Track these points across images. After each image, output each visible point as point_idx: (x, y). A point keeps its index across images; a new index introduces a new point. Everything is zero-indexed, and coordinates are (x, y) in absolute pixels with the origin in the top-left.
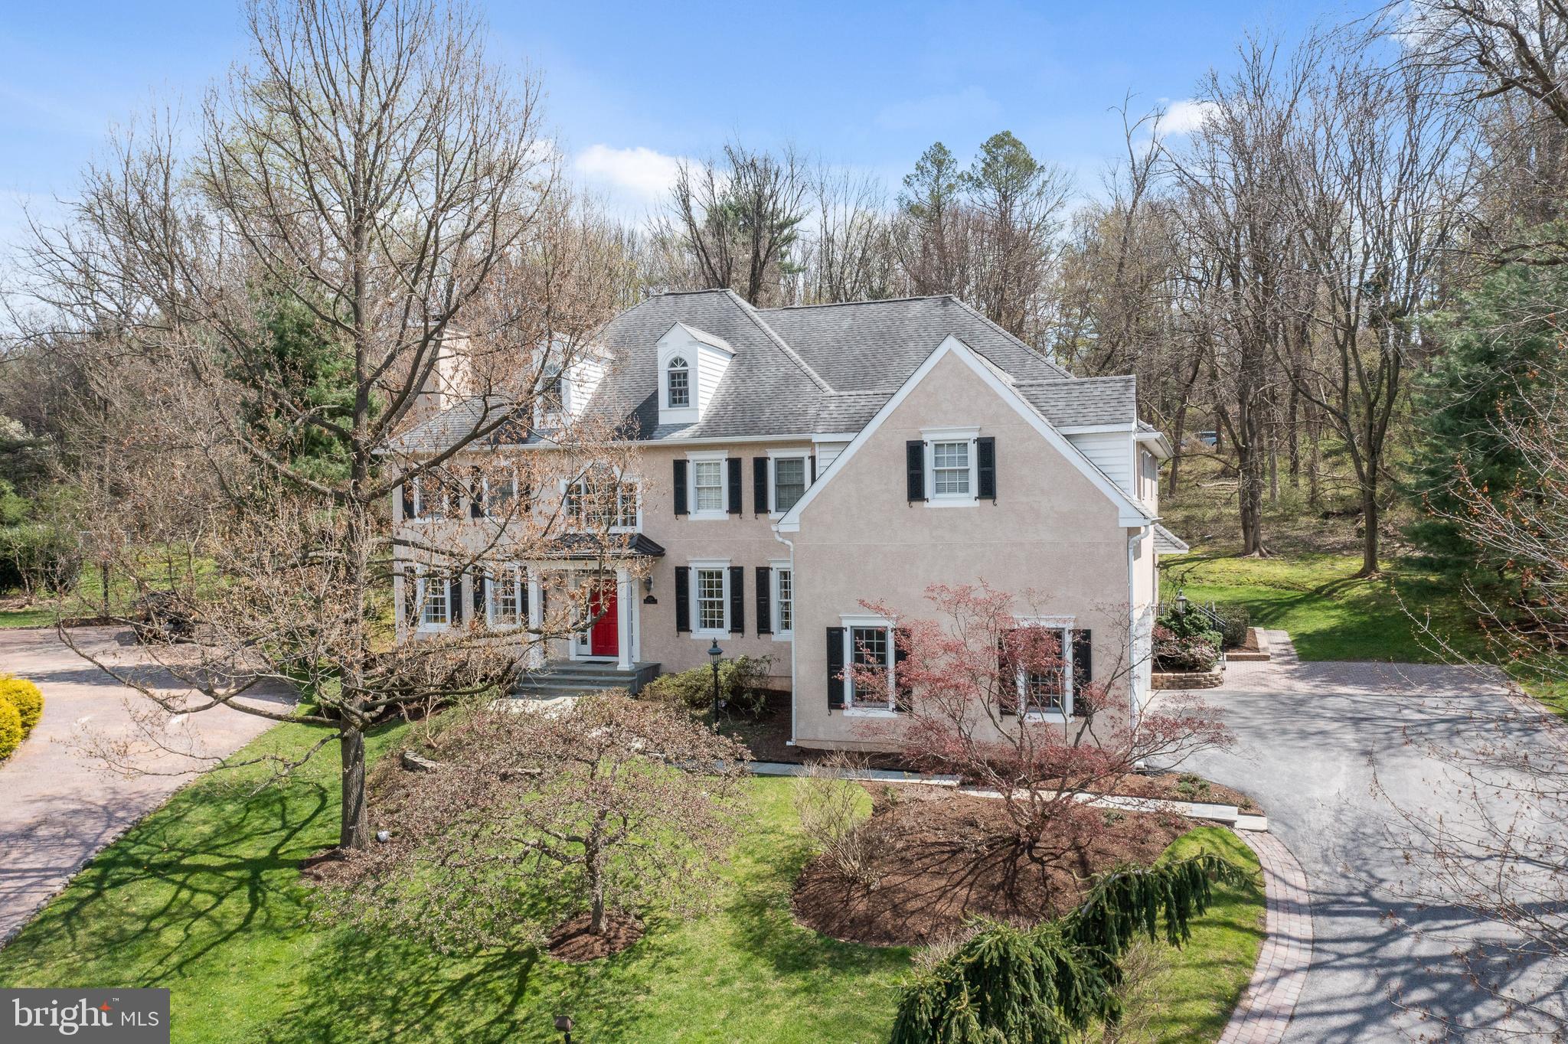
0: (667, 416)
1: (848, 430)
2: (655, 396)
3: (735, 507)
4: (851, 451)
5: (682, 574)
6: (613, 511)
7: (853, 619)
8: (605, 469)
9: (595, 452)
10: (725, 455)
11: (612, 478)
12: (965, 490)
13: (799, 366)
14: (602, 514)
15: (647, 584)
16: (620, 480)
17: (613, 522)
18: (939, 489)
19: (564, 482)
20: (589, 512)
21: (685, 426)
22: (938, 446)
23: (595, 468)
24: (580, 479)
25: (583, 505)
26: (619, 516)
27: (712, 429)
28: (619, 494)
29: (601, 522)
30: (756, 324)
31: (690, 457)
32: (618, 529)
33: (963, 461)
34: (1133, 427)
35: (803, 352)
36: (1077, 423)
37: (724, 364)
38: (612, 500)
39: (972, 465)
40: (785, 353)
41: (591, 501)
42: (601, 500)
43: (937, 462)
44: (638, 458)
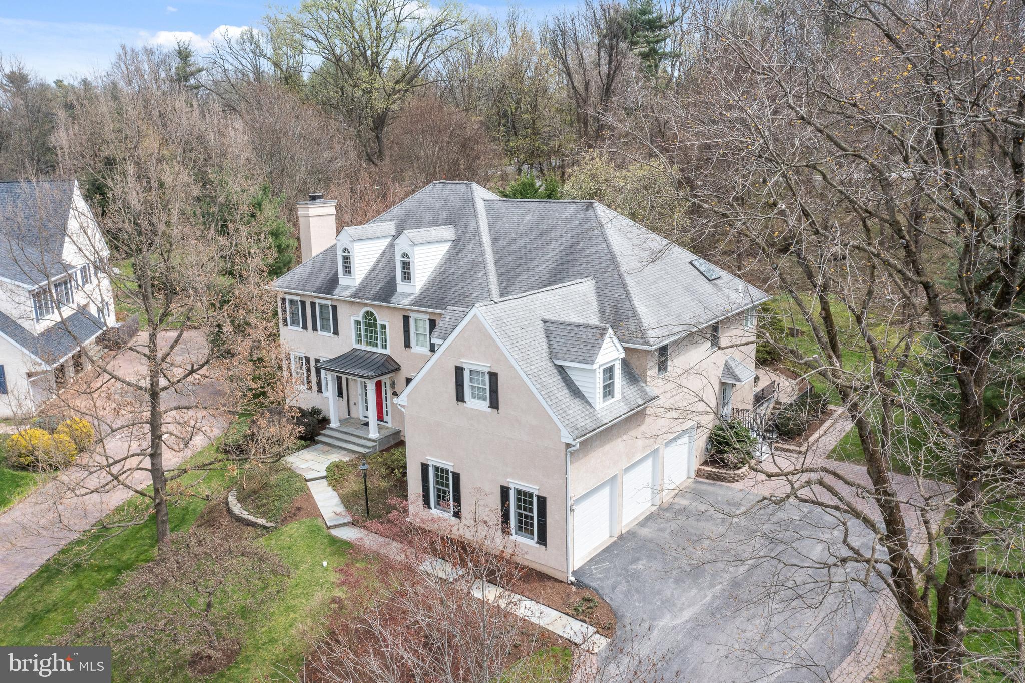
0: (400, 288)
6: (376, 338)
7: (433, 461)
8: (372, 314)
9: (367, 305)
10: (427, 317)
11: (375, 320)
12: (486, 400)
13: (483, 254)
14: (372, 341)
15: (393, 384)
16: (379, 322)
17: (377, 345)
18: (473, 396)
19: (353, 319)
20: (367, 337)
21: (409, 295)
22: (471, 371)
23: (368, 313)
24: (360, 319)
25: (363, 333)
26: (379, 342)
27: (421, 301)
28: (379, 329)
29: (372, 344)
30: (475, 215)
31: (412, 315)
32: (379, 350)
33: (484, 383)
34: (595, 366)
35: (495, 240)
36: (564, 359)
37: (444, 249)
38: (376, 332)
39: (487, 386)
40: (481, 243)
41: (366, 331)
42: (371, 332)
43: (471, 380)
44: (387, 311)
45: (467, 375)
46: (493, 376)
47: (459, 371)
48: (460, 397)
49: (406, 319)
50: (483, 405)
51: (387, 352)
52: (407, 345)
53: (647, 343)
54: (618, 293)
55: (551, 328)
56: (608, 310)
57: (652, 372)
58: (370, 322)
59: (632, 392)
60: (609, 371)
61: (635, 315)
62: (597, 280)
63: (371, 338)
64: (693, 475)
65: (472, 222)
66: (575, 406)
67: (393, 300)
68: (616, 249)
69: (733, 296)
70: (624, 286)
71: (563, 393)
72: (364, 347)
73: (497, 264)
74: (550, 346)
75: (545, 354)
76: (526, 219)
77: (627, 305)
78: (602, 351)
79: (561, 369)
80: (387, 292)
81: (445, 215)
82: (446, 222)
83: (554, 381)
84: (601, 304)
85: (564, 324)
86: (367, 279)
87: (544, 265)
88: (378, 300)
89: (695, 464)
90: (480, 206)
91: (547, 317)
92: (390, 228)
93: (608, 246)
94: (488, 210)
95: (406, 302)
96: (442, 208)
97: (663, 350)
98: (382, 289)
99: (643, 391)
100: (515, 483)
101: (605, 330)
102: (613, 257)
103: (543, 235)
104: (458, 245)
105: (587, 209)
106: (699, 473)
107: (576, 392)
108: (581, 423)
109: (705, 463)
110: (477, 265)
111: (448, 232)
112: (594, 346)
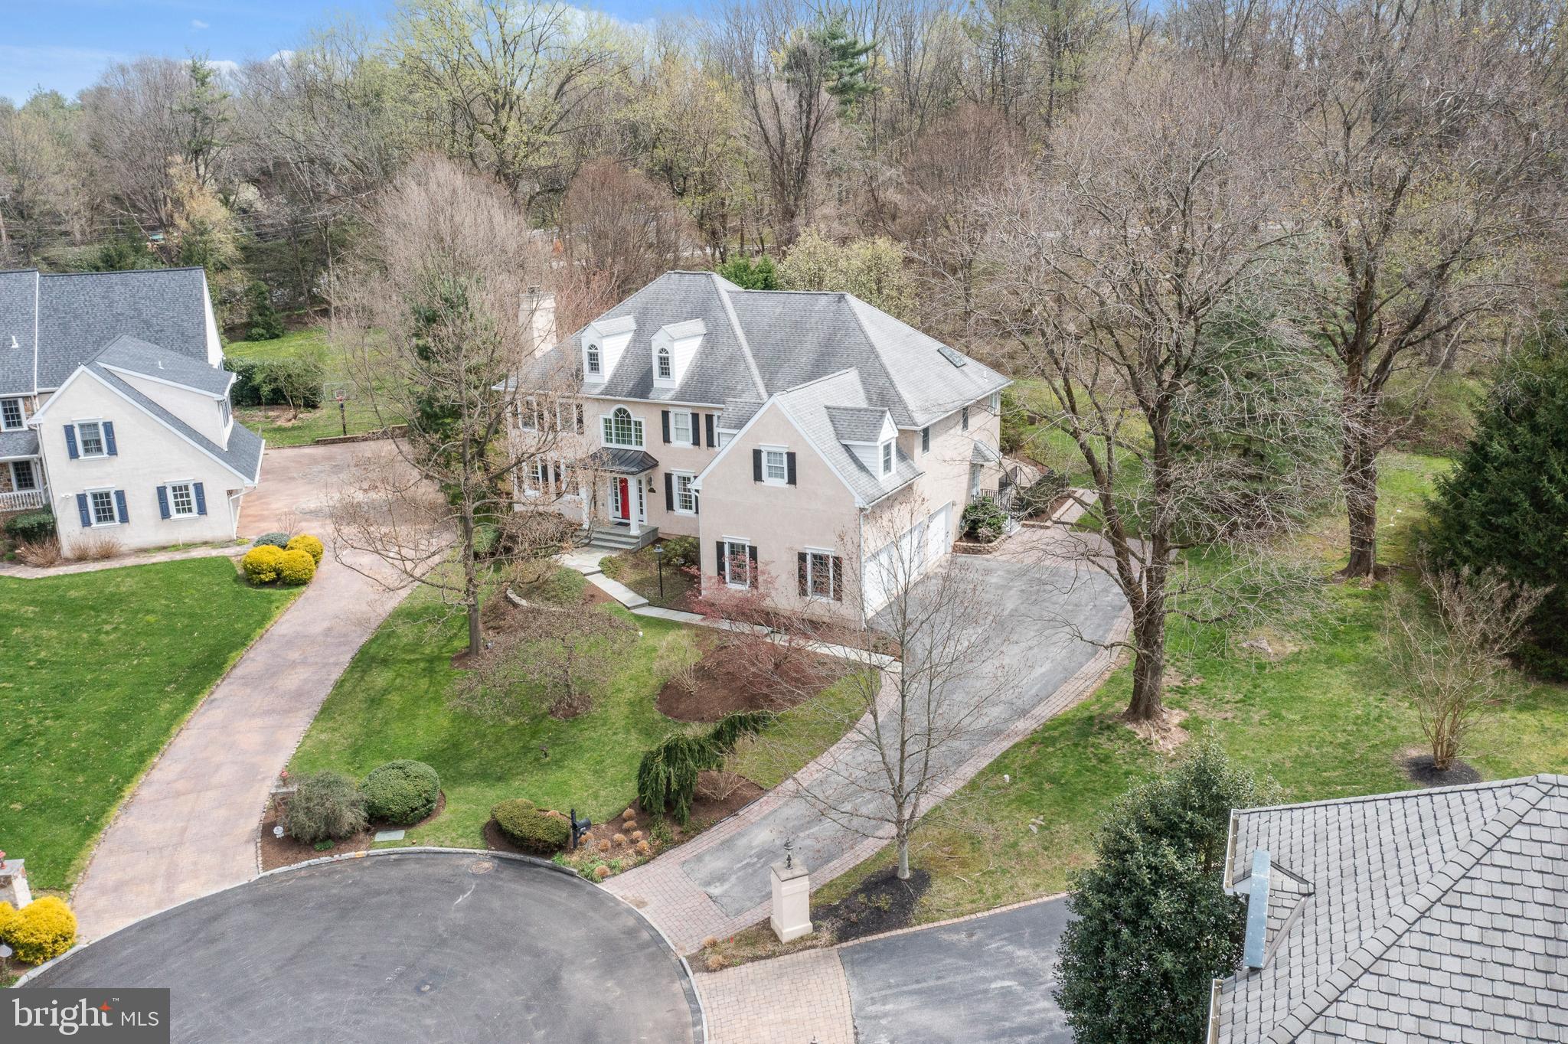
0: (659, 382)
1: (735, 427)
2: (650, 370)
3: (696, 442)
4: (737, 438)
5: (668, 478)
6: (630, 436)
7: (728, 538)
8: (625, 411)
9: (619, 402)
10: (690, 411)
11: (628, 416)
12: (782, 477)
13: (740, 348)
14: (624, 437)
15: (650, 481)
16: (633, 419)
17: (630, 442)
18: (770, 475)
19: (602, 417)
20: (617, 435)
21: (668, 390)
22: (769, 453)
23: (619, 410)
24: (611, 416)
25: (613, 431)
26: (633, 439)
27: (682, 395)
28: (633, 426)
29: (624, 442)
30: (723, 308)
31: (671, 409)
32: (633, 447)
33: (781, 462)
34: (878, 443)
35: (748, 333)
36: (850, 438)
37: (696, 343)
38: (630, 430)
39: (785, 465)
40: (735, 336)
41: (617, 428)
42: (623, 429)
43: (769, 461)
44: (642, 407)
45: (764, 457)
46: (791, 457)
47: (757, 454)
48: (758, 477)
49: (665, 415)
50: (782, 483)
51: (643, 448)
52: (666, 439)
53: (915, 424)
54: (882, 381)
55: (834, 414)
56: (875, 397)
57: (918, 450)
58: (623, 417)
59: (903, 466)
60: (887, 448)
61: (901, 400)
62: (861, 370)
63: (623, 435)
64: (950, 550)
65: (721, 315)
66: (863, 478)
67: (651, 395)
68: (873, 339)
69: (980, 381)
70: (887, 375)
71: (852, 467)
72: (614, 445)
73: (754, 356)
74: (836, 429)
75: (833, 436)
76: (778, 311)
77: (892, 391)
78: (883, 431)
79: (847, 447)
80: (643, 387)
81: (689, 307)
82: (692, 316)
83: (844, 457)
84: (867, 392)
85: (846, 409)
86: (614, 375)
87: (805, 356)
88: (635, 396)
89: (952, 539)
90: (725, 297)
91: (829, 404)
92: (629, 322)
93: (866, 337)
94: (734, 302)
95: (666, 398)
96: (684, 300)
97: (926, 432)
98: (636, 385)
99: (911, 467)
100: (811, 549)
101: (884, 412)
102: (872, 348)
103: (798, 327)
104: (711, 339)
105: (839, 301)
106: (955, 549)
107: (862, 467)
108: (870, 492)
109: (960, 539)
110: (735, 359)
111: (698, 326)
112: (876, 426)
